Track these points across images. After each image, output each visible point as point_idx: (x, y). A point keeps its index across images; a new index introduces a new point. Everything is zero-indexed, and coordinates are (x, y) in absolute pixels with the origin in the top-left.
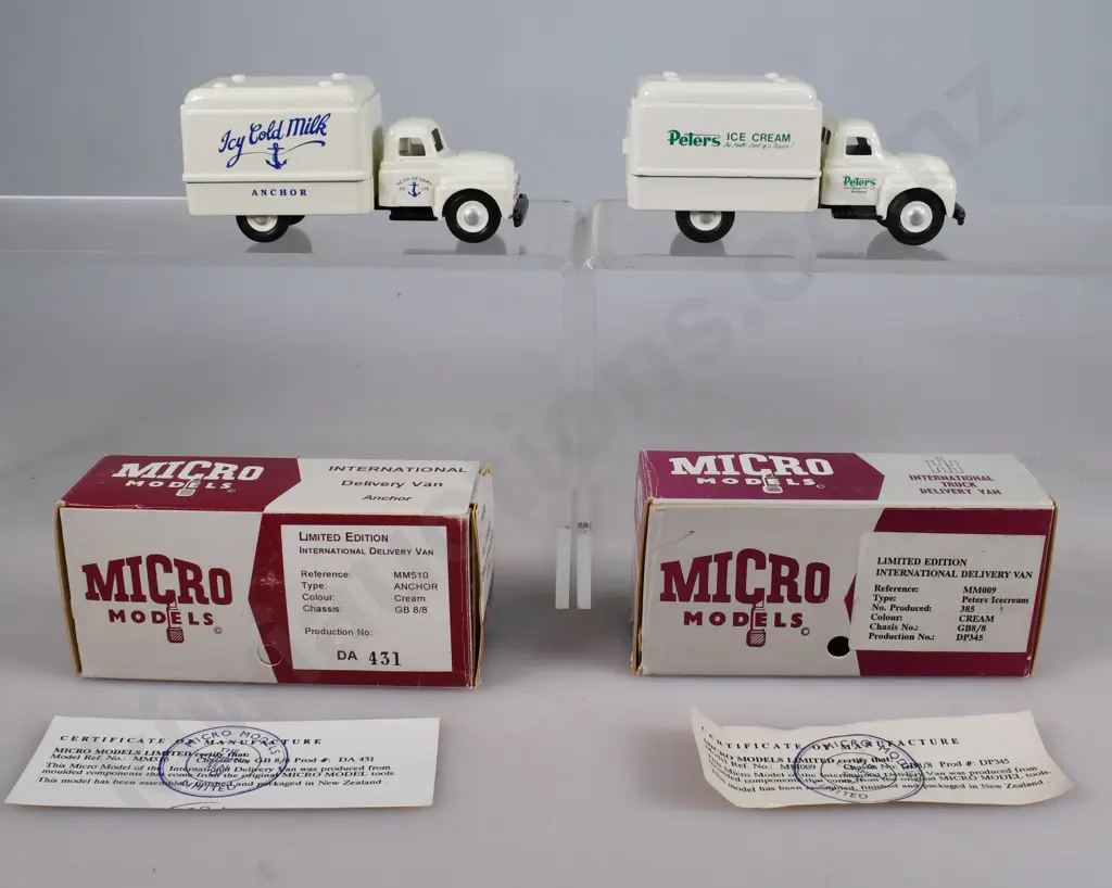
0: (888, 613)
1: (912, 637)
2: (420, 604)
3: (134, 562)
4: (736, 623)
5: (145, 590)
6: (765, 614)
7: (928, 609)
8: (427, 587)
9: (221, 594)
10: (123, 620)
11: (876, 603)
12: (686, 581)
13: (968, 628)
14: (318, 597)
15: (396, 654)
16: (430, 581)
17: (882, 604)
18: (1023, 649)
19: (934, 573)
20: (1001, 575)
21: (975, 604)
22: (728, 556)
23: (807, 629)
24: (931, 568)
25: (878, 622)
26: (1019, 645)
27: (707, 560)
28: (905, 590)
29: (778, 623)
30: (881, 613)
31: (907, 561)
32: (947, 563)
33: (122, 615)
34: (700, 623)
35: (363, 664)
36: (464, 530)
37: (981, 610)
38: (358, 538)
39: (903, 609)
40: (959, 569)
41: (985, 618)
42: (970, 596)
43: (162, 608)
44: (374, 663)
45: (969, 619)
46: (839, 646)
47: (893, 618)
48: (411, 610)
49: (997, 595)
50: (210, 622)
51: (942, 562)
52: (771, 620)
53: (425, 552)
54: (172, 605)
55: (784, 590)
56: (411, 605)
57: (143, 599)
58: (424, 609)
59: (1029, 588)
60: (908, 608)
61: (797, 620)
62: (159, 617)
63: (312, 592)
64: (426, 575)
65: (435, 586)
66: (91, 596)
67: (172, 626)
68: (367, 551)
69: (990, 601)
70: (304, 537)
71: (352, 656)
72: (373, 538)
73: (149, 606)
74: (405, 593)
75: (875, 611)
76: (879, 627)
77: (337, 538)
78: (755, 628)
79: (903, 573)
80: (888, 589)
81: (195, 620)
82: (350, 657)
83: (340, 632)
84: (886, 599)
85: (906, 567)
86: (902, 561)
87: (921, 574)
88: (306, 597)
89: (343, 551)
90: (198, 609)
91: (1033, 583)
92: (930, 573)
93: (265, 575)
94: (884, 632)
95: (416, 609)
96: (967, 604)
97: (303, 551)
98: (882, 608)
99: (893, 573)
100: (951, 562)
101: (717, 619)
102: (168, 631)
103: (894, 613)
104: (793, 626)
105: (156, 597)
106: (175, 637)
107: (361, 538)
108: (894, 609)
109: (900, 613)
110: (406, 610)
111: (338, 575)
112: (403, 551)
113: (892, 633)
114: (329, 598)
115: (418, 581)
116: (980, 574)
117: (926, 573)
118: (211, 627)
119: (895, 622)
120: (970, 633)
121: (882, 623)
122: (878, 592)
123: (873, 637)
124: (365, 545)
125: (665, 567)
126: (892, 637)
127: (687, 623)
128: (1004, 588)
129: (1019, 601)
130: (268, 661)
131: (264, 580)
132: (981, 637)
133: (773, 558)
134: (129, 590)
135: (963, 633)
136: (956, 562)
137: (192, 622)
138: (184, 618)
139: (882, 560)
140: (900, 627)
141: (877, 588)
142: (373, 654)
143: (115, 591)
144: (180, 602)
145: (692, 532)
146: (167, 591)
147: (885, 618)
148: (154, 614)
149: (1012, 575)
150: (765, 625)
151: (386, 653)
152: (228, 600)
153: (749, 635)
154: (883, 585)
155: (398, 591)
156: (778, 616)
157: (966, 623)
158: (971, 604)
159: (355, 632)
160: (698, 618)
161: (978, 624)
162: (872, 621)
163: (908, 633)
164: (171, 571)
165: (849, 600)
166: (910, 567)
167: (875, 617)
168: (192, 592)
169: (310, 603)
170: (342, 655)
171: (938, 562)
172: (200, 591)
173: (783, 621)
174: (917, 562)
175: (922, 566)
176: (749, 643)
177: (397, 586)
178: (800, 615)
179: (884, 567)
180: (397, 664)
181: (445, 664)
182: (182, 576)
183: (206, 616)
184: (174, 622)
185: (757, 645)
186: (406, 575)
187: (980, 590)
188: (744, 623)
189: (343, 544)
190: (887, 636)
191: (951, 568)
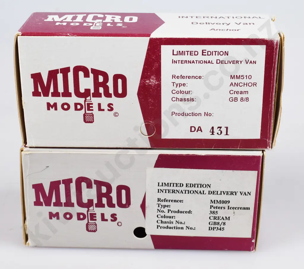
0: (167, 214)
1: (182, 228)
2: (244, 96)
3: (65, 71)
4: (79, 219)
5: (71, 89)
6: (95, 214)
7: (190, 212)
8: (250, 85)
9: (120, 91)
10: (56, 109)
11: (159, 208)
12: (47, 195)
13: (215, 223)
14: (181, 92)
15: (227, 128)
16: (252, 81)
17: (162, 209)
18: (249, 236)
19: (192, 192)
20: (232, 193)
21: (218, 210)
22: (70, 181)
23: (121, 222)
24: (190, 189)
25: (161, 219)
26: (247, 234)
27: (58, 183)
28: (175, 201)
29: (103, 219)
30: (163, 214)
31: (175, 185)
32: (199, 186)
33: (55, 105)
34: (58, 218)
35: (206, 135)
36: (276, 48)
37: (221, 213)
38: (209, 53)
39: (175, 212)
40: (206, 190)
41: (224, 218)
42: (215, 205)
43: (81, 100)
44: (213, 134)
45: (215, 218)
46: (140, 232)
47: (170, 217)
48: (239, 99)
49: (231, 205)
50: (112, 109)
51: (196, 186)
52: (99, 217)
53: (251, 62)
54: (88, 98)
55: (104, 200)
56: (239, 96)
57: (69, 95)
58: (247, 99)
59: (250, 201)
60: (178, 212)
61: (114, 217)
62: (79, 107)
63: (178, 89)
64: (250, 77)
65: (255, 84)
66: (36, 93)
67: (87, 112)
68: (215, 62)
69: (227, 208)
70: (175, 53)
71: (200, 129)
72: (219, 54)
73: (73, 100)
74: (236, 89)
75: (159, 213)
76: (162, 222)
77: (196, 53)
78: (90, 221)
79: (173, 191)
80: (165, 200)
81: (102, 108)
82: (198, 130)
83: (193, 114)
84: (165, 206)
85: (175, 188)
86: (172, 185)
87: (184, 192)
88: (174, 92)
89: (199, 62)
90: (104, 101)
91: (252, 197)
92: (189, 192)
93: (149, 78)
94: (165, 225)
95: (242, 99)
96: (213, 209)
97: (174, 62)
98: (163, 212)
99: (167, 191)
100: (202, 186)
101: (68, 216)
102: (84, 115)
103: (170, 214)
104: (112, 220)
105: (78, 94)
106: (88, 119)
107: (212, 53)
108: (170, 212)
109: (173, 214)
110: (236, 99)
111: (195, 77)
112: (237, 62)
113: (170, 225)
114: (188, 92)
115: (246, 81)
116: (219, 193)
117: (187, 192)
118: (113, 112)
119: (172, 220)
120: (216, 226)
121: (164, 220)
122: (159, 202)
123: (159, 228)
124: (213, 58)
125: (34, 186)
126: (170, 228)
127: (51, 218)
128: (234, 201)
129: (244, 208)
130: (146, 134)
131: (148, 81)
132: (223, 228)
133: (96, 182)
134: (61, 89)
135: (213, 226)
136: (204, 186)
137: (100, 109)
138: (95, 107)
139: (160, 184)
140: (174, 222)
141: (159, 200)
142: (213, 128)
143: (52, 90)
144: (93, 97)
145: (48, 167)
146: (85, 90)
147: (165, 217)
148: (76, 105)
149: (239, 194)
150: (96, 220)
151: (220, 128)
152: (124, 94)
153: (87, 225)
154: (163, 198)
155: (232, 88)
156: (103, 215)
157: (213, 221)
158: (215, 210)
159: (203, 114)
160: (57, 215)
161: (220, 222)
162: (158, 219)
163: (180, 226)
164: (89, 77)
165: (143, 206)
166: (178, 188)
167: (159, 216)
168: (101, 90)
169: (176, 95)
170: (193, 129)
171: (194, 185)
172: (106, 89)
173: (106, 218)
174: (181, 185)
175: (184, 188)
176: (88, 230)
177: (232, 84)
178: (116, 215)
179: (162, 188)
180: (227, 134)
181: (256, 135)
182: (96, 79)
183: (110, 105)
184: (89, 110)
185: (92, 231)
186: (238, 77)
187: (220, 202)
188: (84, 218)
189: (200, 57)
190: (167, 227)
191: (202, 189)
